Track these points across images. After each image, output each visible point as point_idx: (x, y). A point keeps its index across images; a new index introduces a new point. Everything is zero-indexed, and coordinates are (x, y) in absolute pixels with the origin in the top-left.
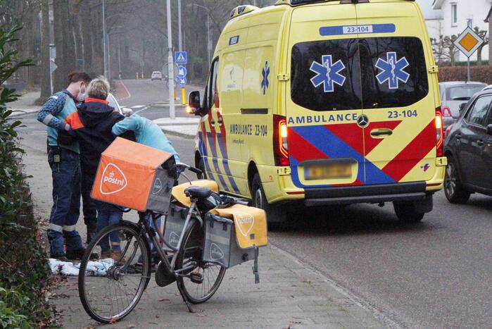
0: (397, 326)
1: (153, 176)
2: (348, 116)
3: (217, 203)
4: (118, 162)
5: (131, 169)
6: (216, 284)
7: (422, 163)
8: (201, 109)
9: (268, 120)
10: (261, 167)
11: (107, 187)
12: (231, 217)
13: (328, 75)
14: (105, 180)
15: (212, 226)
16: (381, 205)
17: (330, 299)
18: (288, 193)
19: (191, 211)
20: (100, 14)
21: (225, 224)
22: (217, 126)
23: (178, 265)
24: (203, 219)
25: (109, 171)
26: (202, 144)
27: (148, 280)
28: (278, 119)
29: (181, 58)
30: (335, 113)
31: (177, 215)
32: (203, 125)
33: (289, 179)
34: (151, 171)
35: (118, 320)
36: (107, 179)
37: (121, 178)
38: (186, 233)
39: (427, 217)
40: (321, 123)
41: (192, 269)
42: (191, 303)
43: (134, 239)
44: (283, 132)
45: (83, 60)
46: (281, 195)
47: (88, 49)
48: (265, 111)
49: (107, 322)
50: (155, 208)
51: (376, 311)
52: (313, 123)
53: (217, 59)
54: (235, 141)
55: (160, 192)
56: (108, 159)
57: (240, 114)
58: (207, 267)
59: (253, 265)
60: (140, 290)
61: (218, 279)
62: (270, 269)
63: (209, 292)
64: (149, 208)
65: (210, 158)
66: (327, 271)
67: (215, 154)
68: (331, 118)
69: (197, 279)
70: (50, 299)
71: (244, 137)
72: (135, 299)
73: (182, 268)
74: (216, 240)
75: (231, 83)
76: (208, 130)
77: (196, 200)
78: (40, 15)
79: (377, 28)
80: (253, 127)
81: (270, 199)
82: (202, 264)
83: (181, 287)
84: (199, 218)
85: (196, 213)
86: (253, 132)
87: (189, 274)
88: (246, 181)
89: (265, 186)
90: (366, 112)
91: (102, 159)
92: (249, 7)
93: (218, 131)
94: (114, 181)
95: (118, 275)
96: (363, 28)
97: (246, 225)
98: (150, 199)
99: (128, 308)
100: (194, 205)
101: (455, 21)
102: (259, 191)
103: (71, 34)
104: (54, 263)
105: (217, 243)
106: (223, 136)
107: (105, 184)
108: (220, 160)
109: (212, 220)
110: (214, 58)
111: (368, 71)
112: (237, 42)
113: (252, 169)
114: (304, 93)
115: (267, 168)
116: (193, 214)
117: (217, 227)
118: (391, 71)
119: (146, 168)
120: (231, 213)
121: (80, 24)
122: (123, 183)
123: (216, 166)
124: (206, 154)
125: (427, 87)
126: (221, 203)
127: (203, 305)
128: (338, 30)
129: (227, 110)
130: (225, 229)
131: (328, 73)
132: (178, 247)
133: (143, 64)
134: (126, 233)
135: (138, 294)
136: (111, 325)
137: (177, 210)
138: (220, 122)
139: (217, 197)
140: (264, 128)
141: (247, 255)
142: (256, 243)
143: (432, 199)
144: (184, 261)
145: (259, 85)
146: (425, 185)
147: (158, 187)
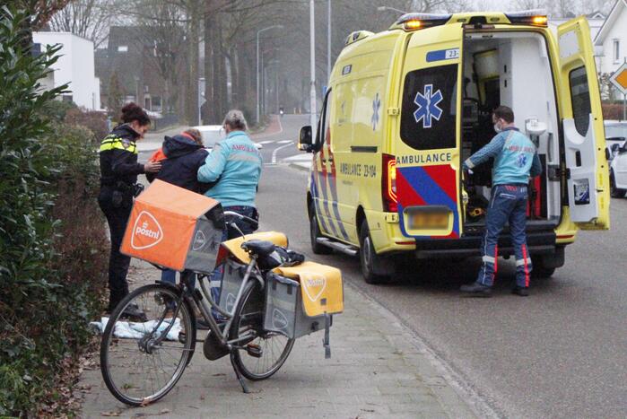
0: (495, 415)
1: (194, 226)
2: (442, 156)
3: (282, 261)
4: (153, 210)
5: (168, 219)
6: (282, 357)
8: (313, 145)
9: (376, 159)
10: (368, 212)
11: (140, 240)
12: (297, 278)
13: (427, 108)
14: (137, 232)
15: (274, 288)
16: (506, 257)
17: (419, 379)
18: (397, 243)
19: (249, 269)
21: (290, 286)
22: (328, 165)
23: (233, 333)
24: (264, 279)
25: (142, 220)
26: (314, 184)
27: (191, 353)
28: (387, 159)
30: (432, 152)
31: (235, 274)
32: (315, 162)
33: (397, 229)
34: (191, 222)
35: (152, 403)
36: (139, 230)
37: (156, 230)
38: (242, 296)
40: (420, 164)
41: (251, 339)
44: (392, 174)
46: (389, 245)
48: (374, 149)
49: (137, 405)
50: (197, 267)
51: (475, 394)
52: (414, 164)
53: (330, 90)
54: (345, 182)
55: (204, 248)
56: (143, 206)
57: (350, 152)
59: (324, 337)
60: (181, 366)
61: (285, 350)
62: (361, 335)
63: (273, 367)
64: (188, 267)
65: (321, 200)
66: (430, 337)
67: (326, 197)
68: (429, 158)
69: (255, 352)
70: (84, 369)
71: (353, 177)
72: (174, 378)
73: (238, 338)
74: (278, 303)
75: (342, 117)
76: (320, 169)
77: (256, 256)
80: (363, 168)
81: (379, 249)
82: (263, 334)
83: (236, 361)
84: (260, 278)
85: (255, 272)
86: (362, 173)
87: (246, 346)
89: (373, 233)
92: (365, 33)
93: (329, 170)
94: (148, 233)
95: (152, 348)
97: (316, 288)
98: (189, 257)
99: (166, 387)
100: (253, 261)
101: (617, 58)
102: (367, 239)
105: (281, 310)
106: (333, 174)
107: (137, 236)
108: (330, 202)
109: (275, 281)
110: (328, 89)
112: (350, 71)
113: (361, 213)
115: (375, 214)
116: (252, 273)
117: (281, 290)
119: (185, 218)
120: (298, 273)
122: (158, 236)
123: (327, 210)
124: (317, 196)
126: (287, 261)
127: (264, 383)
128: (442, 55)
129: (338, 148)
130: (290, 292)
131: (428, 105)
132: (232, 313)
134: (163, 296)
135: (179, 370)
136: (141, 409)
137: (235, 268)
138: (331, 160)
139: (283, 252)
140: (373, 168)
141: (317, 324)
142: (328, 309)
143: (563, 253)
144: (241, 329)
145: (370, 118)
146: (555, 237)
147: (200, 241)
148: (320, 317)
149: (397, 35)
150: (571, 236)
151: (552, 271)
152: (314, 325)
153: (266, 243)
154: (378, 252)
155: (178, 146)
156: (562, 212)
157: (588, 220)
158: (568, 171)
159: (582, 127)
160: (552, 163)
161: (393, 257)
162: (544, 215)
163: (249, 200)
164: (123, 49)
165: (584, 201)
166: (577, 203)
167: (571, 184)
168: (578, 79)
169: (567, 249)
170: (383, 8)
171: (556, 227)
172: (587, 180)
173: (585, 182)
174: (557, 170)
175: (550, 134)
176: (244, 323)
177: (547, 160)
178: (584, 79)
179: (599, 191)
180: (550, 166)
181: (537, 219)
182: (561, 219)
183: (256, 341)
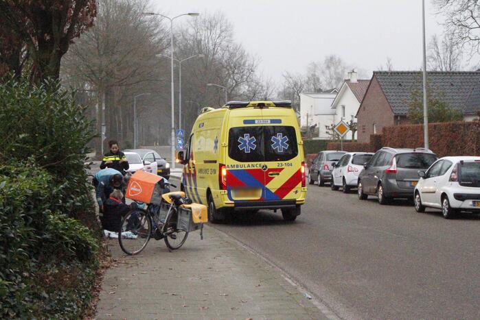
1: (154, 187)
2: (257, 165)
3: (184, 202)
4: (138, 181)
5: (144, 184)
6: (183, 241)
7: (294, 190)
8: (184, 161)
9: (216, 166)
10: (213, 190)
15: (181, 212)
16: (275, 211)
18: (226, 204)
19: (171, 205)
20: (133, 106)
21: (187, 211)
22: (192, 170)
23: (165, 230)
24: (177, 209)
25: (133, 185)
26: (184, 179)
27: (150, 236)
28: (221, 166)
29: (180, 133)
30: (250, 163)
31: (165, 208)
32: (185, 169)
33: (226, 197)
34: (152, 185)
35: (137, 254)
36: (132, 189)
37: (139, 188)
39: (298, 218)
40: (243, 168)
42: (171, 249)
43: (144, 217)
44: (224, 172)
45: (122, 134)
46: (222, 205)
47: (125, 128)
48: (215, 162)
49: (131, 255)
50: (154, 202)
52: (239, 168)
53: (193, 135)
54: (201, 177)
55: (157, 195)
56: (133, 180)
57: (203, 163)
58: (179, 232)
59: (200, 232)
60: (147, 241)
64: (152, 202)
65: (188, 187)
67: (191, 185)
68: (249, 166)
69: (174, 237)
71: (204, 175)
73: (167, 232)
74: (183, 219)
75: (199, 147)
76: (188, 172)
77: (174, 200)
78: (97, 106)
79: (272, 121)
80: (210, 170)
82: (177, 230)
83: (166, 241)
84: (175, 209)
85: (174, 206)
86: (210, 172)
88: (206, 198)
90: (266, 163)
91: (131, 179)
92: (210, 108)
93: (192, 172)
94: (136, 190)
96: (265, 121)
97: (198, 212)
98: (152, 198)
99: (141, 249)
100: (173, 202)
102: (212, 203)
103: (115, 118)
104: (106, 232)
105: (183, 221)
106: (194, 175)
107: (132, 191)
108: (193, 187)
109: (181, 209)
110: (191, 134)
111: (268, 142)
112: (203, 126)
113: (209, 191)
114: (235, 153)
115: (215, 191)
116: (172, 207)
117: (184, 213)
118: (279, 143)
119: (150, 184)
120: (191, 206)
121: (121, 112)
122: (140, 191)
123: (191, 191)
124: (186, 185)
125: (297, 151)
126: (186, 202)
128: (253, 122)
129: (197, 162)
130: (187, 214)
131: (247, 143)
132: (165, 222)
133: (158, 136)
134: (141, 214)
135: (146, 243)
138: (194, 167)
139: (184, 199)
140: (215, 171)
141: (198, 226)
142: (202, 221)
143: (300, 209)
144: (168, 229)
145: (213, 148)
146: (296, 201)
147: (156, 192)
148: (199, 223)
149: (225, 111)
151: (295, 218)
152: (196, 227)
154: (217, 208)
161: (225, 210)
169: (302, 206)
170: (210, 84)
176: (170, 226)
183: (174, 233)
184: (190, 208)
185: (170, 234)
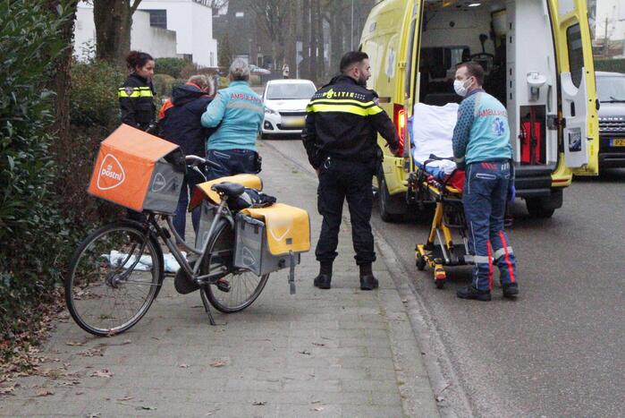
1: (152, 170)
3: (253, 203)
4: (117, 153)
5: (130, 161)
6: (256, 291)
9: (390, 108)
11: (105, 181)
15: (243, 227)
17: (381, 313)
18: (405, 185)
19: (220, 209)
21: (256, 226)
23: (204, 269)
24: (234, 219)
25: (107, 162)
27: (159, 288)
28: (397, 108)
34: (149, 165)
35: (118, 333)
36: (104, 172)
37: (118, 171)
38: (213, 235)
39: (558, 213)
41: (223, 275)
46: (399, 187)
48: (387, 100)
49: (104, 335)
50: (156, 208)
53: (361, 45)
55: (163, 190)
56: (108, 150)
58: (240, 273)
59: (289, 274)
60: (149, 300)
63: (247, 300)
64: (146, 208)
69: (224, 288)
72: (142, 310)
73: (208, 273)
74: (247, 243)
77: (226, 198)
81: (391, 190)
82: (235, 270)
84: (230, 219)
85: (226, 212)
91: (102, 148)
94: (112, 175)
95: (117, 283)
97: (281, 228)
98: (147, 198)
99: (133, 319)
100: (224, 202)
107: (103, 178)
109: (244, 221)
112: (375, 28)
116: (221, 213)
117: (249, 230)
119: (145, 161)
120: (264, 214)
122: (121, 178)
126: (257, 202)
127: (238, 314)
130: (256, 232)
132: (203, 251)
135: (146, 304)
136: (106, 339)
137: (209, 208)
139: (253, 194)
141: (284, 261)
142: (294, 248)
143: (561, 195)
144: (211, 266)
146: (551, 181)
147: (160, 183)
150: (567, 180)
151: (551, 212)
152: (281, 262)
153: (236, 185)
154: (391, 193)
155: (183, 94)
156: (559, 158)
157: (579, 165)
158: (564, 120)
159: (577, 80)
160: (550, 114)
162: (543, 161)
163: (248, 144)
164: (240, 15)
165: (576, 148)
166: (572, 150)
167: (566, 132)
168: (573, 35)
169: (564, 190)
171: (552, 172)
172: (579, 129)
173: (578, 131)
174: (555, 119)
175: (550, 87)
176: (215, 260)
177: (547, 110)
178: (579, 36)
179: (589, 139)
180: (549, 117)
181: (537, 164)
182: (558, 164)
183: (228, 278)
184: (263, 219)
185: (217, 280)
